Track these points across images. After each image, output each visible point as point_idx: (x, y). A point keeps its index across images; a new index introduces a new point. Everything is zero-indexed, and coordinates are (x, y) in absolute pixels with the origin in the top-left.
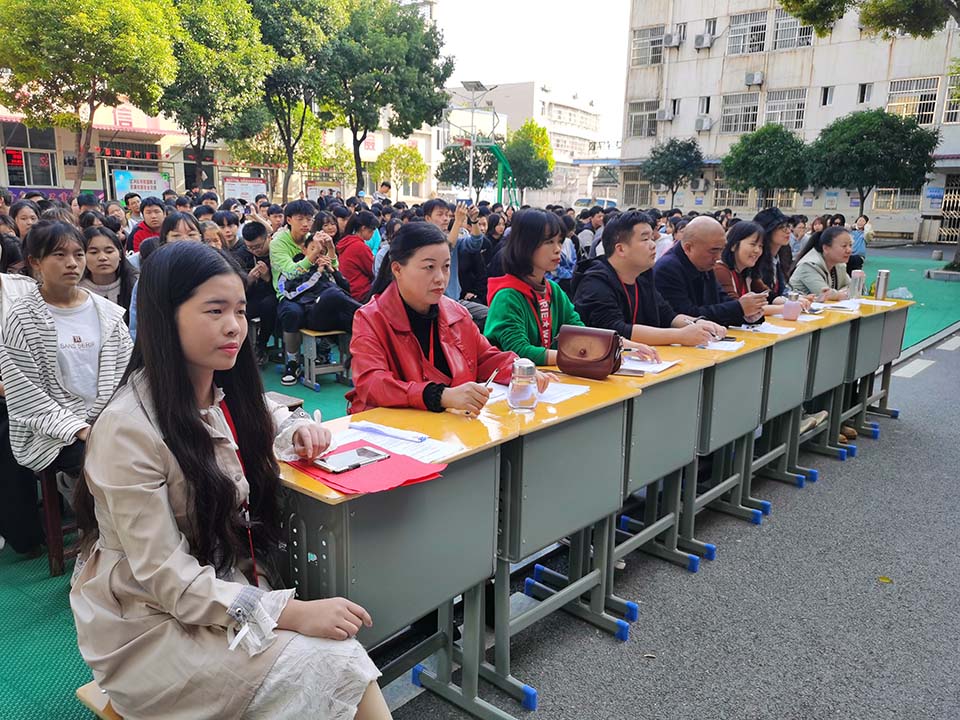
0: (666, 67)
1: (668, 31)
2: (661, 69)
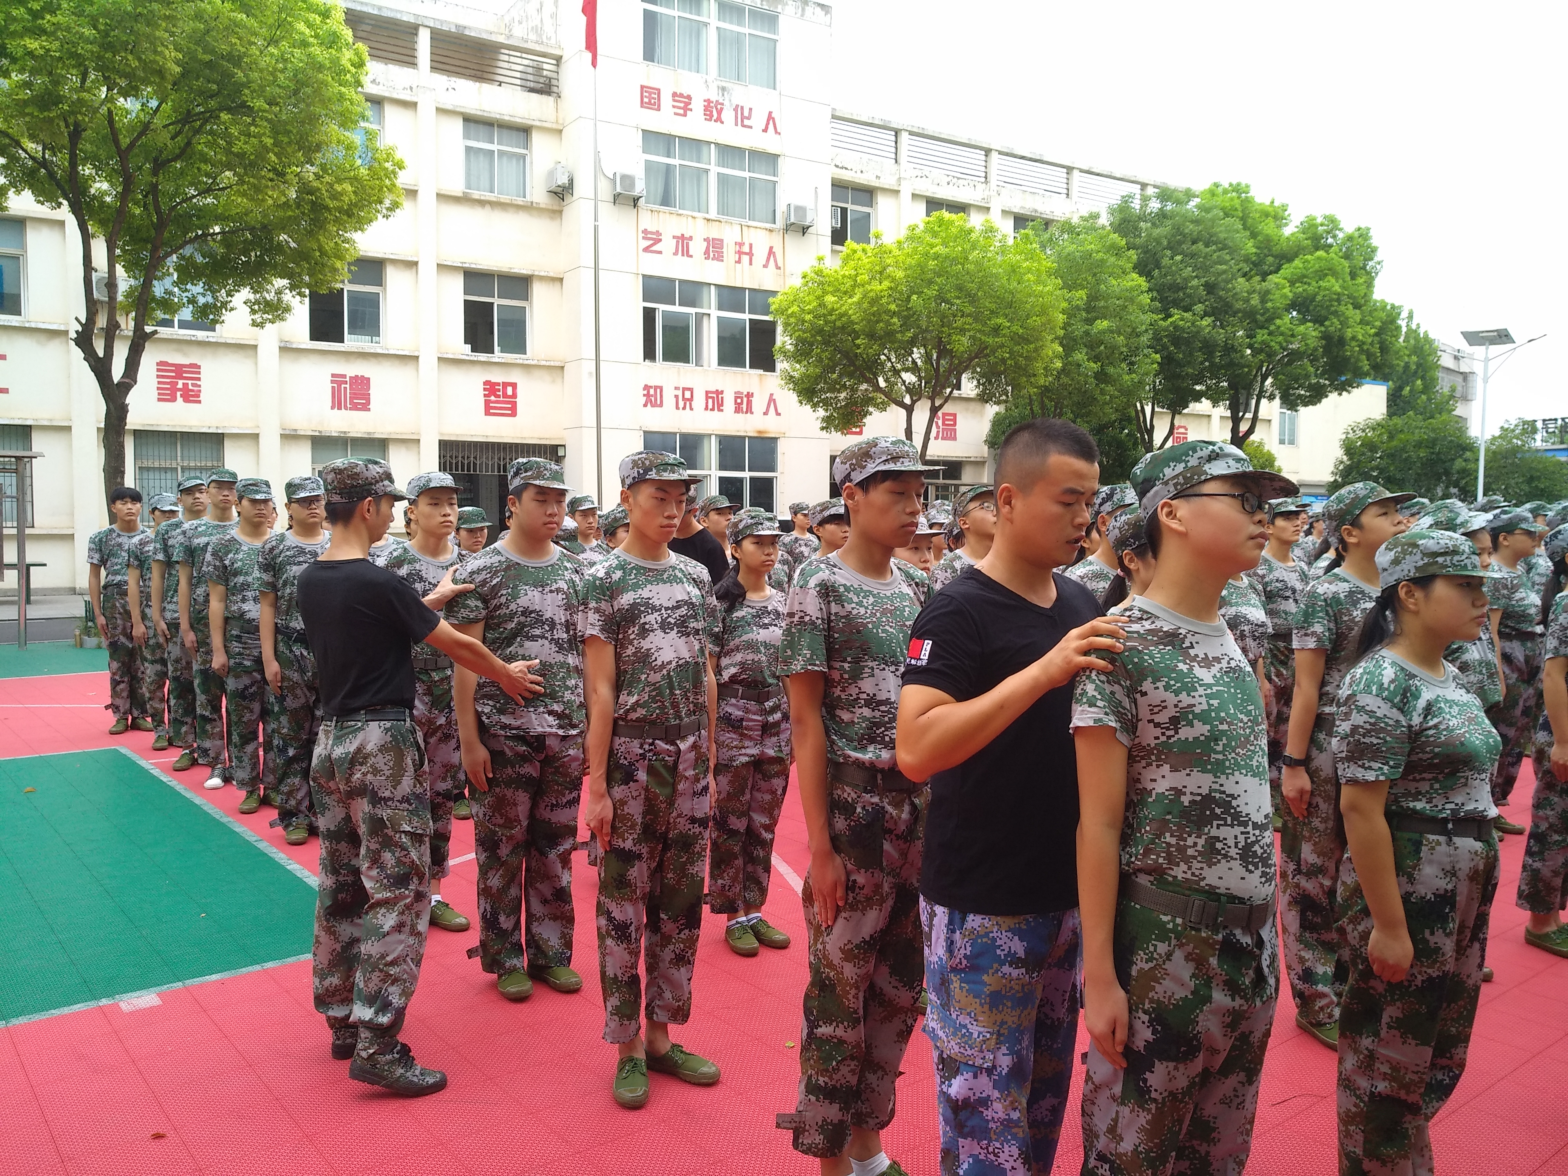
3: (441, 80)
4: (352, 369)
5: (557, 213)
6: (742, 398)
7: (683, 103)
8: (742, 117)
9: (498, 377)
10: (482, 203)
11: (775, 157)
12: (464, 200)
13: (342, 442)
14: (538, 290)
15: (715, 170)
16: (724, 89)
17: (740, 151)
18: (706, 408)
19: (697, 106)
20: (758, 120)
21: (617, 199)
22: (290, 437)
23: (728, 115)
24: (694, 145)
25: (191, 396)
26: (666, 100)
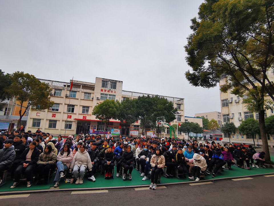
0: (229, 107)
1: (229, 99)
2: (228, 107)
3: (82, 90)
4: (70, 115)
5: (93, 101)
7: (105, 91)
8: (112, 92)
9: (84, 116)
10: (85, 100)
11: (115, 95)
12: (83, 100)
13: (68, 121)
14: (90, 108)
15: (108, 96)
16: (110, 89)
17: (112, 95)
19: (107, 91)
20: (114, 92)
21: (97, 99)
22: (63, 121)
23: (110, 92)
24: (107, 95)
25: (55, 117)
26: (104, 90)
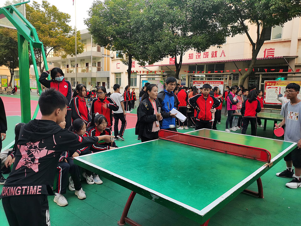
6: (214, 53)
18: (204, 57)
